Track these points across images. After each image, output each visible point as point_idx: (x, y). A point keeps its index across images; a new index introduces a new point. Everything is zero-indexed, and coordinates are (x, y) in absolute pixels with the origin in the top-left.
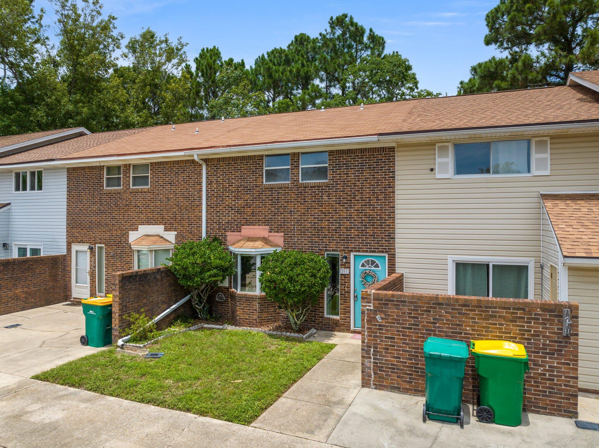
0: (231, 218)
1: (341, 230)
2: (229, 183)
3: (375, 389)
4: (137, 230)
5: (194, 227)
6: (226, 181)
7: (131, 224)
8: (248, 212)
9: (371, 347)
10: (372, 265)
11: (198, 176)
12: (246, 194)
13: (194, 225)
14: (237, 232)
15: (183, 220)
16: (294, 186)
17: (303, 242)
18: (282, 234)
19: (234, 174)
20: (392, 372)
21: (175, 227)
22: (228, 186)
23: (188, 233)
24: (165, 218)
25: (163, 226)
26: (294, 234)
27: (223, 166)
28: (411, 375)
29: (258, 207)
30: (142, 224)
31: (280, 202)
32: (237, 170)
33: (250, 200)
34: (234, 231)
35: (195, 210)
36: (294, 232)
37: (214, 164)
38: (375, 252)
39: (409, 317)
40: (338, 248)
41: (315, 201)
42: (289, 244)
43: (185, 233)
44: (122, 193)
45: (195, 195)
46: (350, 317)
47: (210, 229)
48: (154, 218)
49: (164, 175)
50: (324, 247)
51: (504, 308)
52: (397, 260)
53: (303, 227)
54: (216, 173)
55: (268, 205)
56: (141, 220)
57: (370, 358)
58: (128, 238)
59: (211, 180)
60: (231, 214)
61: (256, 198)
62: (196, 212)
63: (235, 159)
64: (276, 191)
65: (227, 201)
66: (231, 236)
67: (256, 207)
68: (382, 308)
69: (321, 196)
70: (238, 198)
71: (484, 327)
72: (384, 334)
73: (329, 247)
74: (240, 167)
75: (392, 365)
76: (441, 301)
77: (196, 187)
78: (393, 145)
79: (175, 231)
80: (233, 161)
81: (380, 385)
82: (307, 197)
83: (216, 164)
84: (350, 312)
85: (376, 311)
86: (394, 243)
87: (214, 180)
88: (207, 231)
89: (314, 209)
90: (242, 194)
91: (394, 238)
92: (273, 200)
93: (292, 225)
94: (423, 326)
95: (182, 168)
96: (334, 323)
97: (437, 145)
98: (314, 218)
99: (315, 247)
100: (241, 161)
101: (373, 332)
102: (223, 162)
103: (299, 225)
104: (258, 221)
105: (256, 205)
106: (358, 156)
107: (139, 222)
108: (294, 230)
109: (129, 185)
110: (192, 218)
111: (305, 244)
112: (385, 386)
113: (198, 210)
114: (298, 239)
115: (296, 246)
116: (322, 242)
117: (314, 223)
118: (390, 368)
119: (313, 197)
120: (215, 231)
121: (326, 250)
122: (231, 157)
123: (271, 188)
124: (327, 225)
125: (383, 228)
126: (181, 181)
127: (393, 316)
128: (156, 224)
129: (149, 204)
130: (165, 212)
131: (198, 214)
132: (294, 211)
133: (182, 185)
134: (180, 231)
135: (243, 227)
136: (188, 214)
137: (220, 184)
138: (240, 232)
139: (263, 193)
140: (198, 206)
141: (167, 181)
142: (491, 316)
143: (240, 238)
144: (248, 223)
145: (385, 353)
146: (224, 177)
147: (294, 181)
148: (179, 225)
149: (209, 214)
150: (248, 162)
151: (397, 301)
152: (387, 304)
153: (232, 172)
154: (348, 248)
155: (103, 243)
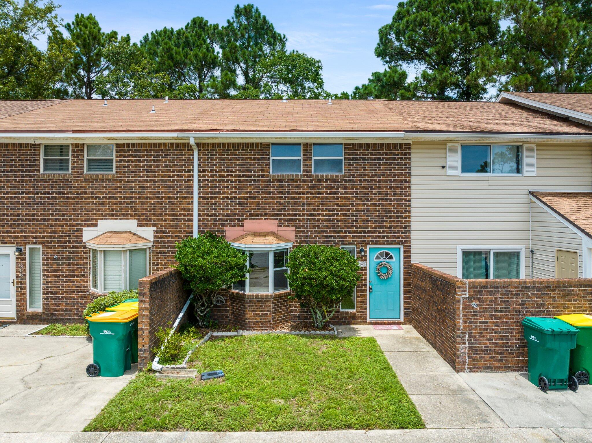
0: (231, 211)
1: (358, 223)
2: (228, 172)
3: (470, 372)
4: (97, 226)
5: (181, 221)
6: (224, 170)
7: (86, 219)
8: (252, 204)
9: (465, 333)
10: (386, 256)
11: (187, 162)
12: (250, 185)
13: (181, 219)
14: (238, 226)
15: (165, 214)
16: (307, 177)
17: (317, 236)
18: (294, 228)
19: (234, 163)
20: (485, 354)
21: (153, 221)
22: (227, 175)
23: (173, 228)
24: (138, 211)
25: (136, 221)
26: (307, 228)
27: (221, 153)
28: (502, 354)
29: (265, 199)
30: (104, 218)
31: (291, 194)
32: (238, 158)
33: (254, 192)
34: (235, 226)
35: (182, 201)
36: (307, 226)
37: (208, 150)
38: (391, 244)
39: (501, 301)
40: (355, 241)
41: (331, 194)
42: (301, 238)
43: (168, 228)
44: (72, 179)
45: (183, 185)
46: (366, 309)
47: (203, 224)
48: (121, 211)
49: (138, 160)
50: (340, 241)
51: (577, 287)
52: (412, 251)
53: (317, 221)
54: (211, 160)
55: (277, 197)
56: (102, 214)
57: (465, 343)
58: (82, 236)
59: (204, 167)
60: (231, 206)
61: (262, 189)
62: (183, 204)
63: (236, 146)
64: (286, 182)
65: (225, 192)
66: (231, 232)
67: (262, 199)
68: (477, 295)
69: (336, 189)
70: (239, 189)
71: (562, 304)
72: (479, 319)
73: (345, 241)
74: (242, 155)
75: (485, 347)
76: (528, 284)
77: (184, 175)
78: (410, 142)
79: (153, 226)
80: (233, 148)
81: (474, 368)
82: (321, 189)
83: (211, 150)
84: (366, 304)
85: (471, 299)
86: (410, 236)
87: (208, 167)
88: (199, 226)
89: (329, 202)
90: (244, 185)
91: (410, 231)
92: (282, 192)
93: (304, 219)
94: (513, 308)
95: (164, 152)
96: (350, 317)
97: (448, 145)
98: (329, 211)
99: (330, 241)
100: (243, 148)
101: (468, 319)
102: (220, 147)
103: (313, 219)
104: (265, 214)
105: (262, 197)
106: (376, 150)
107: (100, 216)
108: (308, 223)
109: (83, 169)
110: (178, 211)
111: (319, 238)
112: (479, 368)
113: (187, 202)
114: (311, 233)
115: (310, 241)
116: (338, 236)
117: (329, 216)
118: (483, 351)
119: (328, 189)
120: (209, 226)
121: (342, 244)
122: (230, 143)
123: (281, 180)
124: (343, 219)
125: (400, 221)
126: (162, 167)
127: (486, 301)
128: (125, 219)
129: (114, 194)
130: (138, 204)
131: (186, 206)
132: (307, 204)
133: (164, 172)
134: (161, 226)
135: (246, 221)
136: (172, 207)
137: (216, 172)
138: (243, 226)
139: (270, 185)
140: (187, 197)
141: (142, 167)
142: (568, 294)
143: (242, 233)
144: (252, 216)
145: (480, 337)
146: (222, 165)
147: (307, 172)
148: (159, 219)
149: (201, 207)
150: (252, 150)
151: (491, 288)
152: (482, 291)
153: (232, 160)
154: (365, 241)
155: (40, 243)
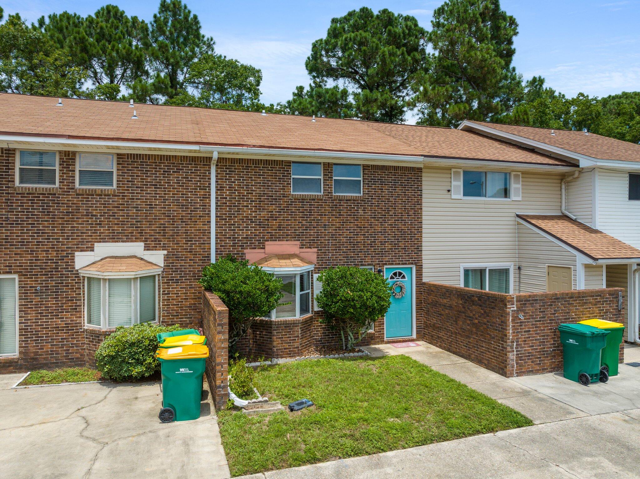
0: (251, 233)
1: (376, 244)
2: (248, 191)
3: (517, 376)
4: (93, 251)
5: (196, 244)
6: (243, 188)
7: (79, 242)
8: (274, 225)
9: (514, 342)
10: (399, 276)
11: (202, 178)
12: (271, 204)
13: (196, 241)
14: (258, 248)
15: (177, 236)
16: (328, 198)
17: (338, 257)
18: (316, 250)
19: (255, 180)
20: (528, 359)
21: (163, 244)
22: (247, 193)
23: (186, 252)
24: (145, 233)
25: (142, 244)
26: (329, 250)
27: (240, 169)
28: (540, 358)
29: (287, 220)
30: (103, 240)
31: (313, 215)
32: (259, 175)
33: (275, 212)
34: (255, 248)
35: (196, 222)
36: (328, 247)
37: (226, 166)
38: (406, 264)
39: (540, 312)
40: (374, 262)
41: (351, 215)
42: (323, 260)
43: (181, 252)
44: (59, 194)
45: (198, 203)
46: (383, 329)
47: (221, 246)
48: (124, 233)
49: (145, 173)
50: (360, 262)
51: (591, 296)
52: (424, 270)
53: (338, 242)
54: (229, 177)
55: (299, 217)
56: (100, 236)
57: (513, 351)
58: (74, 262)
59: (221, 184)
60: (251, 227)
61: (284, 209)
62: (198, 224)
63: (257, 162)
64: (308, 202)
65: (245, 212)
66: (252, 255)
67: (284, 220)
68: (522, 307)
69: (356, 210)
70: (260, 209)
71: (581, 312)
72: (524, 329)
73: (365, 262)
74: (263, 173)
75: (528, 353)
76: (559, 296)
77: (199, 192)
78: (421, 166)
79: (163, 250)
80: (253, 164)
81: (520, 372)
82: (342, 210)
83: (229, 166)
84: (383, 324)
85: (518, 311)
86: (421, 255)
87: (226, 185)
88: (216, 249)
89: (350, 223)
90: (265, 204)
91: (421, 251)
92: (304, 212)
93: (326, 240)
94: (548, 317)
95: (175, 166)
96: (369, 337)
97: (453, 170)
98: (350, 232)
99: (351, 262)
100: (264, 165)
101: (516, 329)
102: (240, 163)
103: (334, 240)
104: (287, 235)
105: (283, 217)
106: (392, 173)
108: (329, 245)
109: (74, 183)
110: (192, 233)
111: (340, 260)
112: (524, 372)
113: (202, 222)
114: (332, 255)
115: (331, 263)
116: (358, 257)
117: (350, 237)
118: (527, 356)
119: (348, 210)
120: (228, 249)
121: (362, 265)
122: (250, 159)
123: (303, 199)
124: (362, 240)
125: (413, 241)
126: (173, 183)
127: (529, 313)
128: (128, 242)
129: (115, 213)
130: (145, 224)
131: (201, 227)
132: (328, 225)
133: (176, 188)
134: (172, 249)
135: (267, 243)
136: (185, 227)
137: (235, 190)
138: (264, 248)
139: (292, 205)
140: (202, 217)
141: (149, 182)
142: (586, 303)
143: (263, 256)
144: (273, 238)
145: (524, 344)
146: (241, 182)
147: (328, 193)
148: (170, 241)
149: (219, 227)
150: (274, 168)
151: (532, 300)
152: (526, 304)
153: (252, 178)
154: (383, 261)
155: (15, 273)
